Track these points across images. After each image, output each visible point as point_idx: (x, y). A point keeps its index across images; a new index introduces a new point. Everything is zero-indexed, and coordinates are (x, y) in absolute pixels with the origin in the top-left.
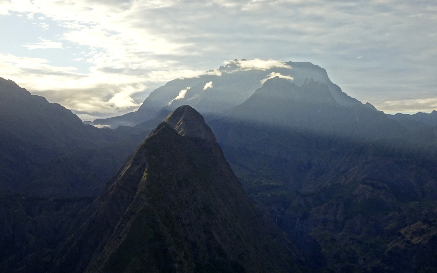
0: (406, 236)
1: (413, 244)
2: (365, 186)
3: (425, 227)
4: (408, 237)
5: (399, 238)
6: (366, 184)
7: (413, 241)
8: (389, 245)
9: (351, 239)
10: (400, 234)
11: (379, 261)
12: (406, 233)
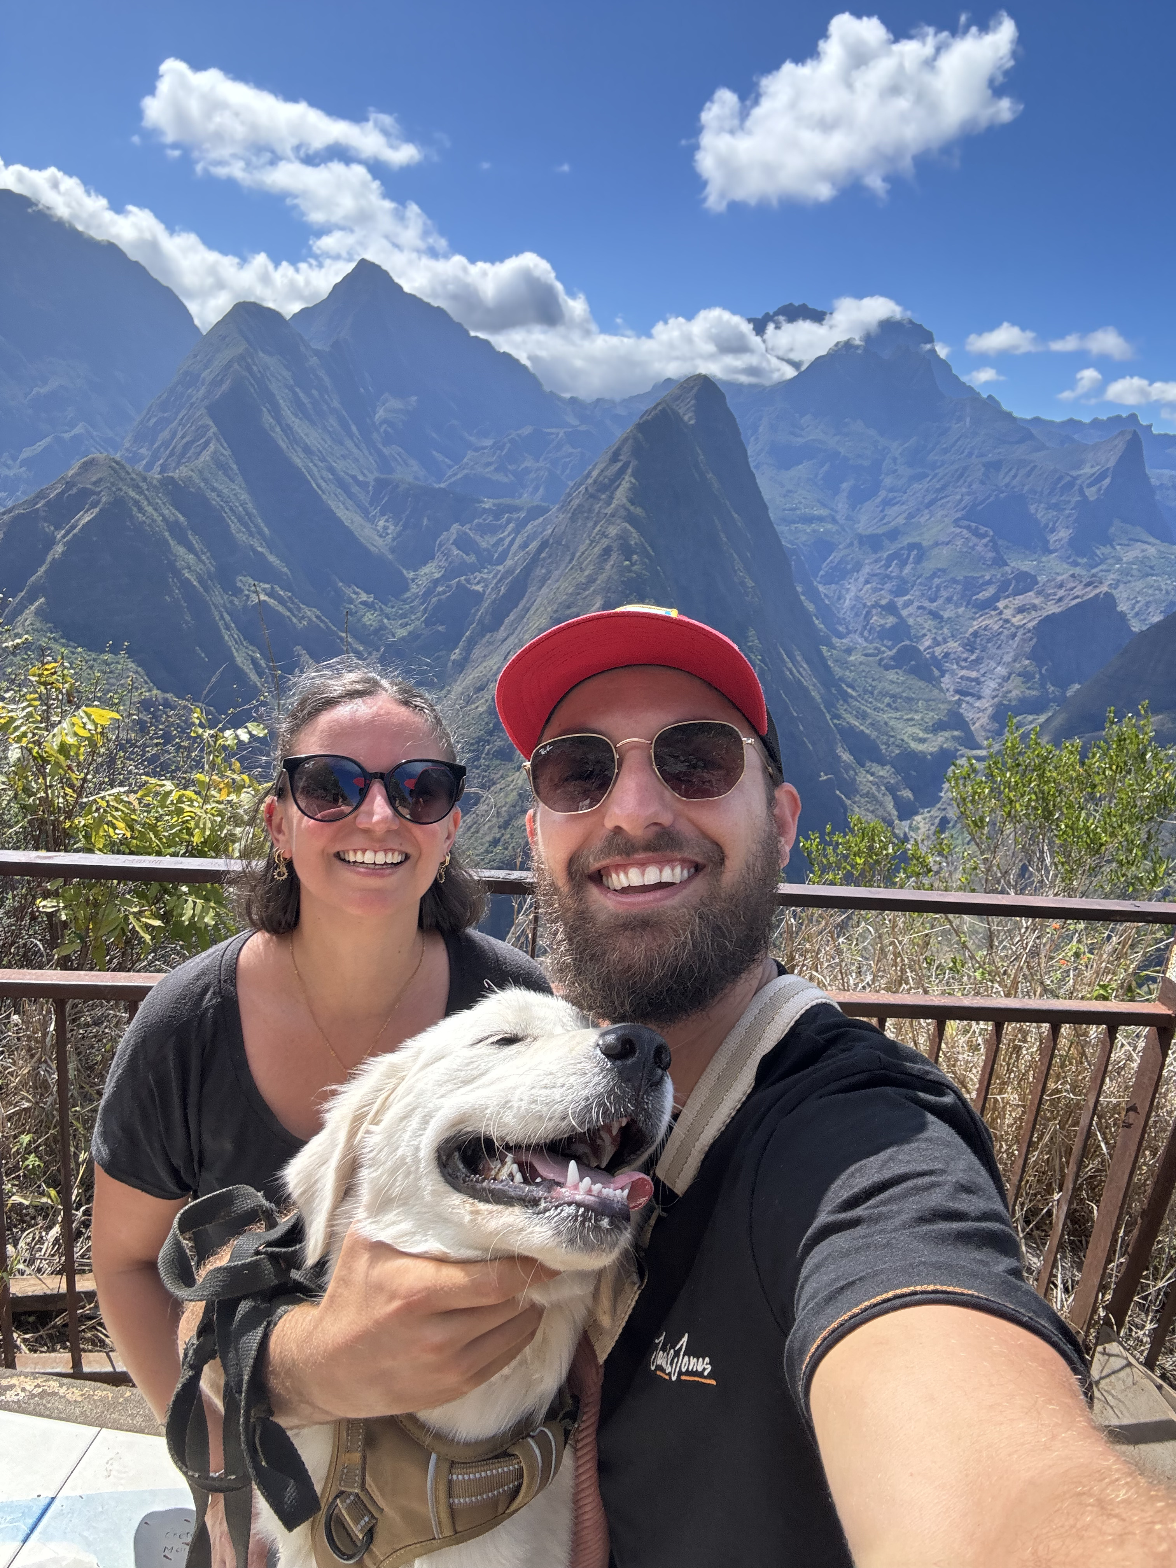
0: (1005, 611)
1: (1013, 625)
2: (959, 530)
3: (1037, 601)
4: (1007, 614)
5: (993, 613)
6: (961, 527)
7: (1014, 620)
8: (975, 623)
9: (919, 608)
10: (996, 609)
11: (956, 644)
12: (1006, 607)
